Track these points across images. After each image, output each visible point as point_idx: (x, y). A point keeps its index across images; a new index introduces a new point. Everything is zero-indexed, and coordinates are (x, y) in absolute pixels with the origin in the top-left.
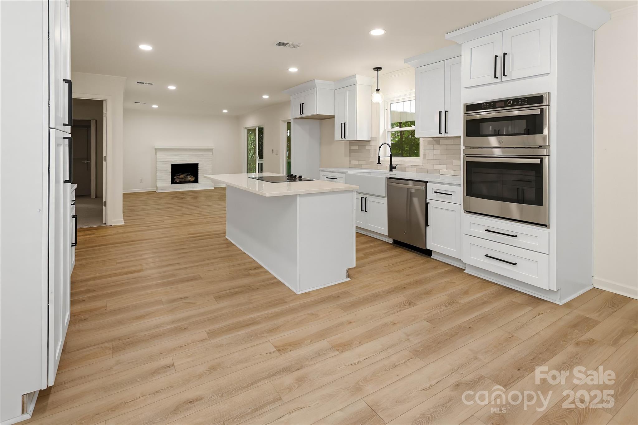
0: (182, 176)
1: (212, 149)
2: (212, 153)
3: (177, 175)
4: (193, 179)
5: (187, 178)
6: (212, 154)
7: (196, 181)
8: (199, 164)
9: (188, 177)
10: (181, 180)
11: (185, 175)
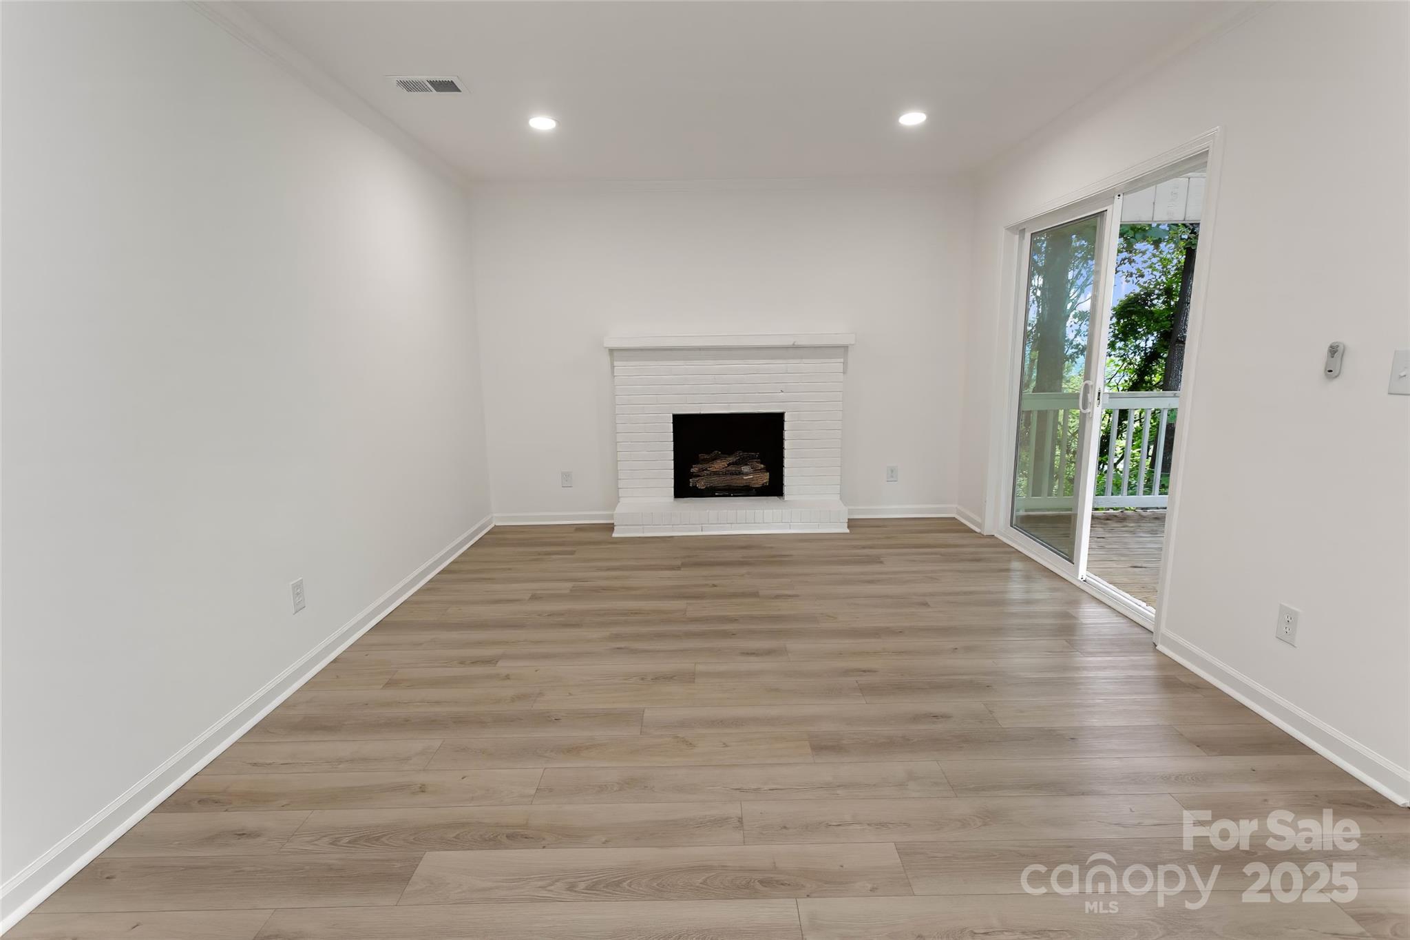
0: (719, 465)
1: (846, 348)
2: (845, 364)
3: (702, 456)
4: (764, 478)
5: (740, 473)
6: (844, 373)
7: (774, 488)
8: (786, 418)
9: (745, 469)
10: (717, 481)
11: (732, 459)
